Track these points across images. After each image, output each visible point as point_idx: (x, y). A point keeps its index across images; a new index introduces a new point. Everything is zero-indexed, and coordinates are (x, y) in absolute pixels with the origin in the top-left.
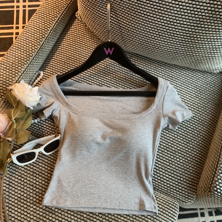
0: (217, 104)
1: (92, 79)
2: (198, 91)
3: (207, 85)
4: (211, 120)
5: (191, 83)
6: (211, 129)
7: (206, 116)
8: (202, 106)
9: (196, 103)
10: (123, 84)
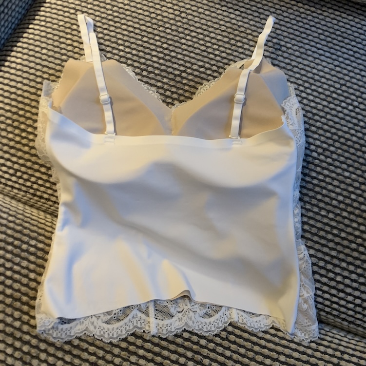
1: (146, 45)
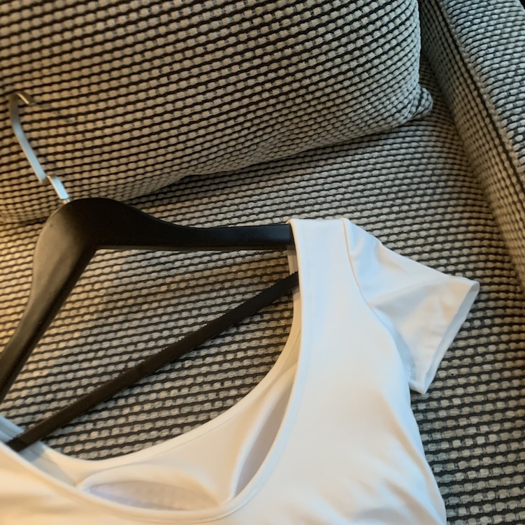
0: (470, 202)
2: (393, 200)
3: (408, 171)
4: (487, 254)
5: (362, 191)
6: (504, 280)
7: (465, 251)
8: (432, 232)
9: (413, 235)
10: (170, 309)
